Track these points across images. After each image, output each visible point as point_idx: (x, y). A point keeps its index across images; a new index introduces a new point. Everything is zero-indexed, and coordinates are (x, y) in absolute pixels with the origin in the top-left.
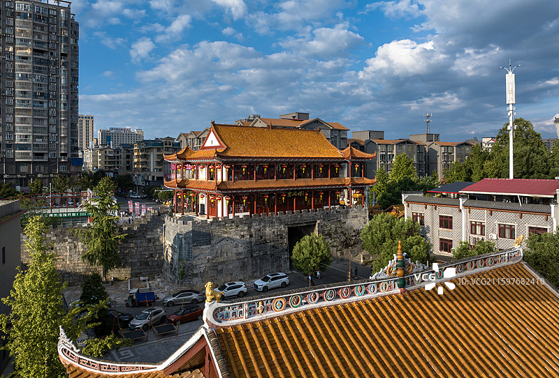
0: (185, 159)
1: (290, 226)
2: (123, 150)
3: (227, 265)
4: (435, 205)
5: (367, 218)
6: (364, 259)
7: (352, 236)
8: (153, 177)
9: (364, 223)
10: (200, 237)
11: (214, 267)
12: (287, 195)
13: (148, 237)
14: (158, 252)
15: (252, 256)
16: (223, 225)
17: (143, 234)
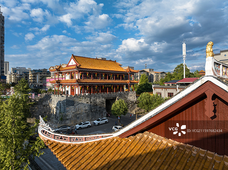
0: (60, 71)
1: (106, 99)
2: (24, 74)
3: (81, 115)
4: (166, 88)
5: (135, 97)
6: (135, 112)
7: (130, 104)
8: (38, 85)
9: (134, 98)
10: (70, 102)
11: (76, 116)
12: (105, 86)
13: (43, 104)
14: (48, 111)
15: (91, 111)
16: (79, 97)
17: (41, 103)
